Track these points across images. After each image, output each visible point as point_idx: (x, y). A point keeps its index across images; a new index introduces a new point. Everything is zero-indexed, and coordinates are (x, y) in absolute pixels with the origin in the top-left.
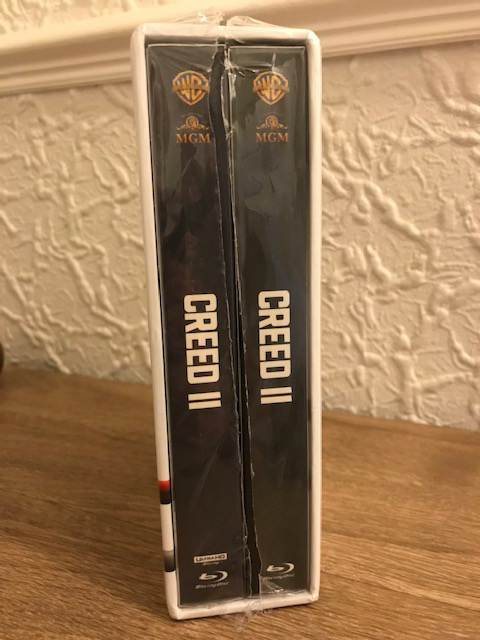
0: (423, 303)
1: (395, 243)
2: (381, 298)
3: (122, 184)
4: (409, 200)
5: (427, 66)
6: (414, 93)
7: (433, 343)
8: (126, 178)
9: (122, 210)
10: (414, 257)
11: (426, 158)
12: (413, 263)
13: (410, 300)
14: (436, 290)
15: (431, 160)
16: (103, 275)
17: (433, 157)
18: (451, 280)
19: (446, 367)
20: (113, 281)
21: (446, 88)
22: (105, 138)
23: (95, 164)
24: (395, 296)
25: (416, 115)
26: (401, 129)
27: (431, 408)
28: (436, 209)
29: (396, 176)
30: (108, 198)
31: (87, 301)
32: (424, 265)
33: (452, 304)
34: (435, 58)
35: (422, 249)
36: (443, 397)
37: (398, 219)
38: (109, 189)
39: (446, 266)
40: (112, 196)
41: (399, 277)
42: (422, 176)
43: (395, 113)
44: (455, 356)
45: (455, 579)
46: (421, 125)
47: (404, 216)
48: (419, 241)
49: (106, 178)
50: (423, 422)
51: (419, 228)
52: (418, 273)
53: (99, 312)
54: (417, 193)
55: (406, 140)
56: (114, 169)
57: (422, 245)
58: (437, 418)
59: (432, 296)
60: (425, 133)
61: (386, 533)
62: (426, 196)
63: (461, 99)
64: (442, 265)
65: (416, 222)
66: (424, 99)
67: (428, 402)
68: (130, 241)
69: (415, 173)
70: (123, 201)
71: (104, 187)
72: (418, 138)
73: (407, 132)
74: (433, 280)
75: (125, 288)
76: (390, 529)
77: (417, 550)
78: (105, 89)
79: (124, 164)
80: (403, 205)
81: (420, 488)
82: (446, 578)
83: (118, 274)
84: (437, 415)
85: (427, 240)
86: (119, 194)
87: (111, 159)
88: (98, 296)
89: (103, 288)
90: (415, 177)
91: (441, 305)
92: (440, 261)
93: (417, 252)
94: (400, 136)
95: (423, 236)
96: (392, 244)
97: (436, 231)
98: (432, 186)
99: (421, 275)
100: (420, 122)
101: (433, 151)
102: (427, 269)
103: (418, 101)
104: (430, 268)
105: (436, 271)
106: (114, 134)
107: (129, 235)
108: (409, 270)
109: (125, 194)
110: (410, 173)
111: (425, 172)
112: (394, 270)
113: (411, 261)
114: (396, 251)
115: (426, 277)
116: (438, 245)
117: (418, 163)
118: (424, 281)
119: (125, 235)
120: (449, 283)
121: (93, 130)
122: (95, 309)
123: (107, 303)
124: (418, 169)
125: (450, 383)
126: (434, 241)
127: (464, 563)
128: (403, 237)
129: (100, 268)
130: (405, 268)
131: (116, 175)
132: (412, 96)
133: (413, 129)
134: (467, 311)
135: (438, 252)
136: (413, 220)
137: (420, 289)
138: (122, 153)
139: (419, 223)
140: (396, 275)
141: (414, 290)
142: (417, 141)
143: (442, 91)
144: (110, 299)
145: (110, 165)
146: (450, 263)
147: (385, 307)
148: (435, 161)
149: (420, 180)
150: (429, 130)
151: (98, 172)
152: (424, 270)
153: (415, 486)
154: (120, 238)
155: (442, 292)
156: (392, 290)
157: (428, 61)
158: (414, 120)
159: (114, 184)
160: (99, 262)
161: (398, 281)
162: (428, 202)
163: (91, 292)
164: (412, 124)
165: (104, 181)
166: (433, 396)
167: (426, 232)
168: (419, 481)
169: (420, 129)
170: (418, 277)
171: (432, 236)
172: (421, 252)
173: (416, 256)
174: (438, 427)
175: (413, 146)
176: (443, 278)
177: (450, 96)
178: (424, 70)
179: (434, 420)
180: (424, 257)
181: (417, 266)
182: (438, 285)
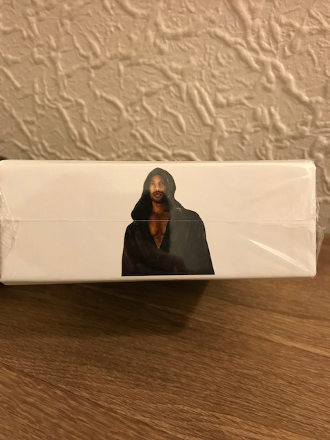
0: (306, 149)
1: (291, 106)
2: (278, 144)
3: (95, 54)
4: (303, 75)
8: (99, 51)
9: (96, 74)
10: (303, 117)
11: (319, 43)
13: (297, 147)
14: (316, 141)
15: (323, 45)
16: (84, 121)
17: (325, 43)
18: (328, 135)
20: (91, 125)
22: (81, 17)
23: (75, 37)
24: (288, 144)
25: (315, 9)
26: (303, 20)
28: (322, 83)
29: (296, 57)
30: (86, 65)
31: (73, 138)
32: (310, 123)
33: (327, 151)
35: (309, 111)
37: (295, 89)
38: (87, 58)
39: (326, 124)
40: (88, 63)
41: (292, 130)
42: (315, 57)
43: (299, 6)
44: (325, 185)
46: (319, 18)
47: (299, 87)
48: (309, 107)
49: (84, 50)
51: (309, 96)
52: (305, 128)
53: (83, 146)
54: (310, 70)
55: (306, 28)
56: (89, 43)
57: (310, 109)
59: (313, 145)
60: (321, 23)
61: (272, 306)
62: (317, 72)
64: (322, 123)
65: (307, 91)
68: (102, 97)
69: (310, 54)
70: (96, 68)
71: (83, 56)
72: (315, 27)
73: (307, 21)
74: (314, 133)
75: (99, 130)
76: (275, 303)
77: (290, 317)
79: (97, 39)
80: (299, 78)
83: (93, 119)
85: (313, 105)
86: (93, 62)
87: (86, 34)
88: (81, 135)
89: (85, 130)
90: (310, 58)
91: (319, 152)
92: (321, 120)
93: (305, 113)
94: (302, 25)
95: (311, 102)
96: (289, 107)
97: (320, 99)
98: (322, 65)
99: (307, 130)
100: (317, 14)
101: (325, 38)
102: (312, 126)
104: (314, 125)
105: (317, 127)
106: (88, 14)
107: (101, 92)
108: (299, 126)
109: (98, 62)
110: (306, 54)
111: (318, 54)
112: (288, 125)
113: (301, 120)
114: (291, 112)
115: (310, 132)
116: (321, 109)
117: (313, 47)
118: (308, 134)
119: (98, 93)
120: (326, 137)
121: (72, 10)
122: (78, 144)
123: (88, 140)
124: (312, 51)
126: (319, 106)
128: (297, 102)
129: (82, 115)
130: (296, 124)
131: (91, 47)
133: (312, 20)
135: (320, 114)
136: (305, 90)
137: (305, 140)
138: (94, 30)
139: (310, 93)
140: (290, 129)
141: (301, 140)
142: (314, 29)
144: (90, 137)
145: (87, 40)
146: (328, 122)
147: (281, 150)
148: (326, 45)
149: (313, 60)
150: (323, 21)
151: (78, 45)
152: (309, 127)
154: (95, 94)
155: (320, 143)
156: (286, 139)
158: (314, 14)
159: (90, 54)
160: (80, 111)
161: (291, 133)
162: (317, 77)
163: (76, 132)
164: (311, 16)
165: (82, 51)
167: (313, 99)
169: (317, 20)
170: (304, 131)
171: (317, 102)
172: (310, 114)
173: (305, 116)
175: (310, 34)
176: (321, 133)
180: (310, 117)
181: (305, 123)
182: (318, 137)
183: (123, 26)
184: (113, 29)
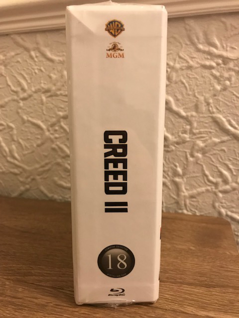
0: (188, 151)
1: (173, 120)
2: (166, 149)
3: (23, 90)
4: (180, 97)
5: (187, 27)
6: (181, 41)
7: (194, 172)
8: (26, 87)
9: (24, 104)
10: (183, 128)
11: (188, 75)
12: (183, 130)
13: (181, 150)
14: (194, 144)
16: (13, 140)
17: (192, 75)
18: (202, 139)
19: (201, 184)
20: (19, 143)
21: (198, 39)
22: (13, 64)
23: (8, 78)
24: (174, 148)
25: (183, 53)
26: (175, 60)
27: (193, 205)
28: (194, 102)
29: (173, 85)
30: (15, 97)
31: (5, 154)
32: (188, 132)
33: (203, 151)
34: (192, 23)
35: (187, 123)
36: (199, 200)
37: (175, 107)
38: (16, 92)
39: (200, 132)
40: (18, 96)
41: (176, 138)
42: (187, 85)
43: (171, 52)
44: (205, 178)
45: (221, 303)
46: (185, 58)
47: (178, 106)
48: (187, 120)
49: (14, 86)
50: (190, 213)
51: (185, 112)
52: (185, 135)
53: (12, 160)
54: (184, 93)
55: (178, 66)
56: (19, 81)
57: (188, 121)
58: (196, 211)
59: (193, 147)
60: (187, 62)
61: (180, 279)
62: (189, 95)
63: (206, 45)
64: (197, 131)
65: (184, 109)
66: (187, 44)
67: (192, 203)
68: (29, 121)
69: (183, 83)
70: (24, 99)
71: (13, 91)
73: (178, 61)
74: (192, 139)
75: (26, 146)
76: (183, 276)
77: (198, 288)
78: (12, 36)
79: (24, 78)
80: (177, 100)
81: (194, 250)
82: (217, 304)
83: (21, 139)
84: (197, 209)
85: (189, 118)
86: (22, 95)
87: (16, 75)
88: (11, 151)
89: (14, 147)
90: (183, 85)
91: (198, 152)
92: (197, 129)
93: (184, 124)
94: (175, 64)
95: (187, 116)
97: (194, 113)
98: (192, 90)
99: (187, 136)
100: (185, 56)
101: (192, 72)
103: (184, 45)
104: (191, 133)
105: (194, 134)
106: (18, 62)
107: (27, 117)
108: (180, 134)
109: (25, 95)
110: (180, 83)
111: (188, 82)
112: (172, 134)
113: (181, 129)
114: (174, 124)
115: (190, 138)
116: (195, 120)
117: (184, 78)
118: (188, 139)
119: (25, 117)
120: (202, 141)
121: (6, 59)
122: (9, 159)
123: (16, 155)
124: (184, 81)
125: (203, 192)
126: (194, 119)
127: (224, 293)
128: (177, 117)
129: (12, 136)
130: (178, 133)
131: (20, 84)
132: (180, 43)
133: (182, 60)
134: (211, 155)
135: (195, 125)
136: (182, 108)
137: (187, 144)
138: (23, 72)
139: (186, 109)
140: (174, 137)
141: (183, 144)
142: (183, 66)
143: (196, 40)
144: (18, 153)
145: (17, 79)
146: (202, 130)
147: (169, 154)
148: (193, 77)
149: (185, 87)
150: (189, 60)
151: (10, 83)
152: (188, 134)
153: (191, 249)
154: (23, 119)
155: (198, 145)
156: (172, 145)
157: (188, 25)
158: (181, 55)
159: (19, 89)
160: (11, 133)
161: (175, 140)
162: (190, 98)
163: (7, 149)
164: (180, 57)
165: (13, 88)
166: (194, 199)
167: (189, 114)
168: (193, 247)
169: (185, 60)
170: (185, 138)
171: (192, 116)
172: (187, 125)
174: (198, 216)
175: (182, 69)
176: (198, 138)
177: (200, 43)
178: (186, 29)
179: (195, 212)
180: (188, 127)
181: (185, 132)
182: (195, 142)
183: (45, 68)
184: (37, 71)
